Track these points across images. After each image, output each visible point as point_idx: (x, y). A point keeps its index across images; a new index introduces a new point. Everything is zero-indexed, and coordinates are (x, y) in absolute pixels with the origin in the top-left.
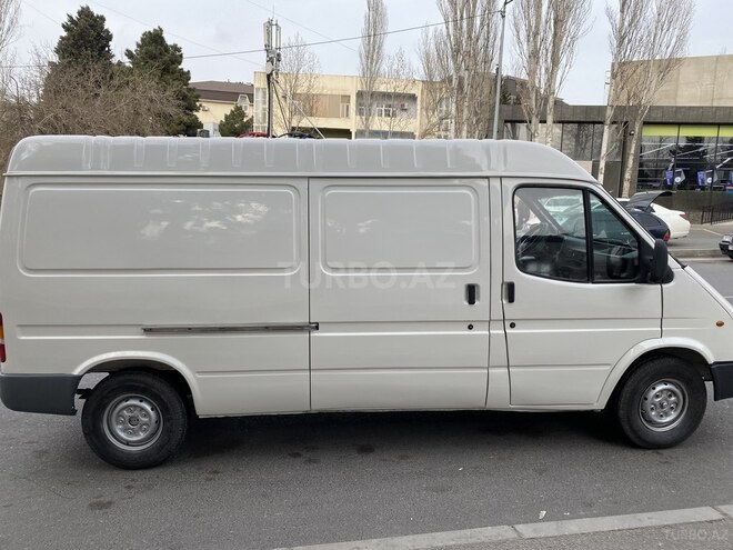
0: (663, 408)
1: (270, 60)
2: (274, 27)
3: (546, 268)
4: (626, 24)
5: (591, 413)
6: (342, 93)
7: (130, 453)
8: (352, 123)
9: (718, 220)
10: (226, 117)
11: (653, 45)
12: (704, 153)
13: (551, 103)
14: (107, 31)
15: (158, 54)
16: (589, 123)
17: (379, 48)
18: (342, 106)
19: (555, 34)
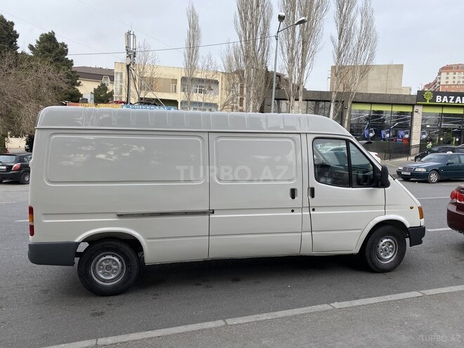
0: (386, 251)
1: (130, 56)
2: (132, 36)
3: (329, 180)
4: (342, 46)
5: (352, 255)
6: (172, 78)
7: (106, 287)
8: (179, 96)
9: (393, 158)
10: (95, 90)
11: (356, 58)
12: (384, 120)
13: (301, 89)
14: (15, 32)
15: (51, 48)
16: (323, 101)
17: (196, 51)
18: (172, 86)
19: (303, 49)
